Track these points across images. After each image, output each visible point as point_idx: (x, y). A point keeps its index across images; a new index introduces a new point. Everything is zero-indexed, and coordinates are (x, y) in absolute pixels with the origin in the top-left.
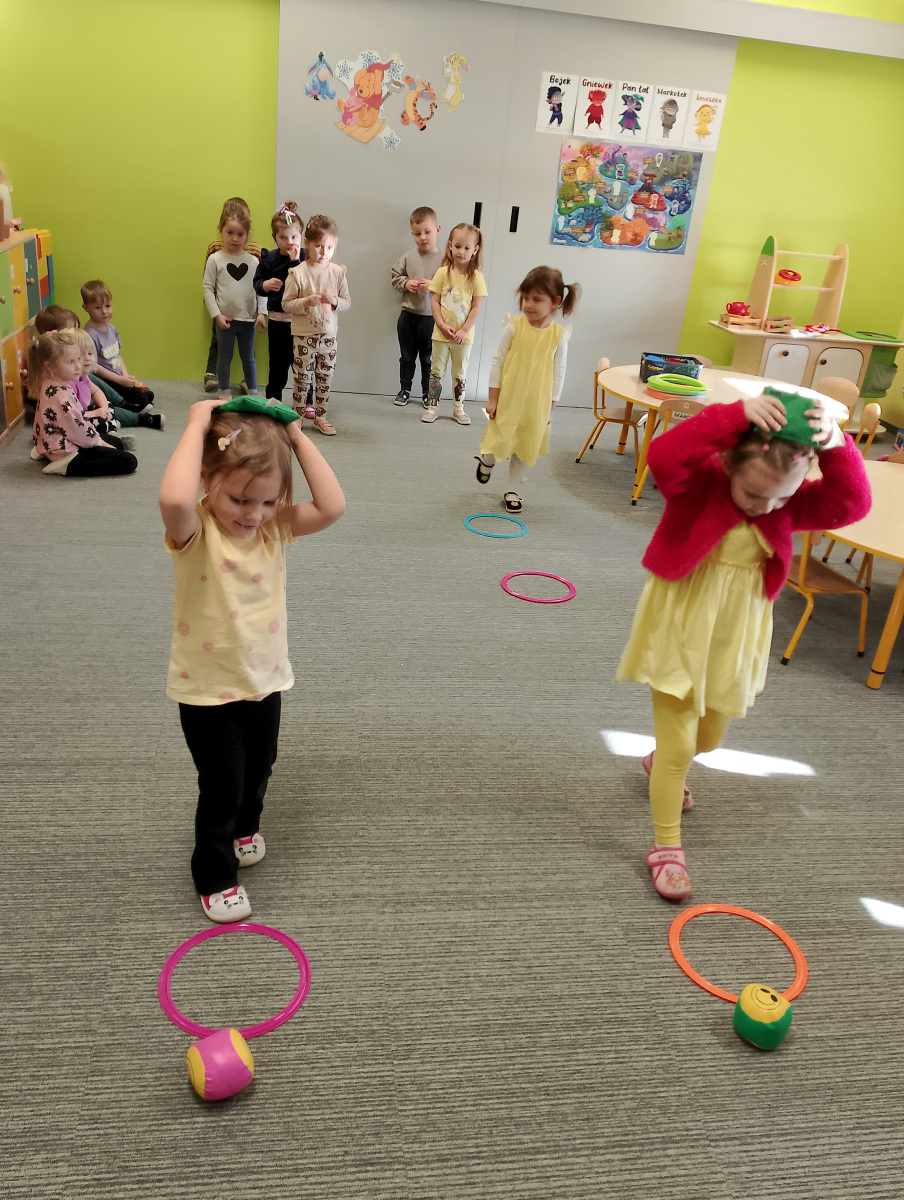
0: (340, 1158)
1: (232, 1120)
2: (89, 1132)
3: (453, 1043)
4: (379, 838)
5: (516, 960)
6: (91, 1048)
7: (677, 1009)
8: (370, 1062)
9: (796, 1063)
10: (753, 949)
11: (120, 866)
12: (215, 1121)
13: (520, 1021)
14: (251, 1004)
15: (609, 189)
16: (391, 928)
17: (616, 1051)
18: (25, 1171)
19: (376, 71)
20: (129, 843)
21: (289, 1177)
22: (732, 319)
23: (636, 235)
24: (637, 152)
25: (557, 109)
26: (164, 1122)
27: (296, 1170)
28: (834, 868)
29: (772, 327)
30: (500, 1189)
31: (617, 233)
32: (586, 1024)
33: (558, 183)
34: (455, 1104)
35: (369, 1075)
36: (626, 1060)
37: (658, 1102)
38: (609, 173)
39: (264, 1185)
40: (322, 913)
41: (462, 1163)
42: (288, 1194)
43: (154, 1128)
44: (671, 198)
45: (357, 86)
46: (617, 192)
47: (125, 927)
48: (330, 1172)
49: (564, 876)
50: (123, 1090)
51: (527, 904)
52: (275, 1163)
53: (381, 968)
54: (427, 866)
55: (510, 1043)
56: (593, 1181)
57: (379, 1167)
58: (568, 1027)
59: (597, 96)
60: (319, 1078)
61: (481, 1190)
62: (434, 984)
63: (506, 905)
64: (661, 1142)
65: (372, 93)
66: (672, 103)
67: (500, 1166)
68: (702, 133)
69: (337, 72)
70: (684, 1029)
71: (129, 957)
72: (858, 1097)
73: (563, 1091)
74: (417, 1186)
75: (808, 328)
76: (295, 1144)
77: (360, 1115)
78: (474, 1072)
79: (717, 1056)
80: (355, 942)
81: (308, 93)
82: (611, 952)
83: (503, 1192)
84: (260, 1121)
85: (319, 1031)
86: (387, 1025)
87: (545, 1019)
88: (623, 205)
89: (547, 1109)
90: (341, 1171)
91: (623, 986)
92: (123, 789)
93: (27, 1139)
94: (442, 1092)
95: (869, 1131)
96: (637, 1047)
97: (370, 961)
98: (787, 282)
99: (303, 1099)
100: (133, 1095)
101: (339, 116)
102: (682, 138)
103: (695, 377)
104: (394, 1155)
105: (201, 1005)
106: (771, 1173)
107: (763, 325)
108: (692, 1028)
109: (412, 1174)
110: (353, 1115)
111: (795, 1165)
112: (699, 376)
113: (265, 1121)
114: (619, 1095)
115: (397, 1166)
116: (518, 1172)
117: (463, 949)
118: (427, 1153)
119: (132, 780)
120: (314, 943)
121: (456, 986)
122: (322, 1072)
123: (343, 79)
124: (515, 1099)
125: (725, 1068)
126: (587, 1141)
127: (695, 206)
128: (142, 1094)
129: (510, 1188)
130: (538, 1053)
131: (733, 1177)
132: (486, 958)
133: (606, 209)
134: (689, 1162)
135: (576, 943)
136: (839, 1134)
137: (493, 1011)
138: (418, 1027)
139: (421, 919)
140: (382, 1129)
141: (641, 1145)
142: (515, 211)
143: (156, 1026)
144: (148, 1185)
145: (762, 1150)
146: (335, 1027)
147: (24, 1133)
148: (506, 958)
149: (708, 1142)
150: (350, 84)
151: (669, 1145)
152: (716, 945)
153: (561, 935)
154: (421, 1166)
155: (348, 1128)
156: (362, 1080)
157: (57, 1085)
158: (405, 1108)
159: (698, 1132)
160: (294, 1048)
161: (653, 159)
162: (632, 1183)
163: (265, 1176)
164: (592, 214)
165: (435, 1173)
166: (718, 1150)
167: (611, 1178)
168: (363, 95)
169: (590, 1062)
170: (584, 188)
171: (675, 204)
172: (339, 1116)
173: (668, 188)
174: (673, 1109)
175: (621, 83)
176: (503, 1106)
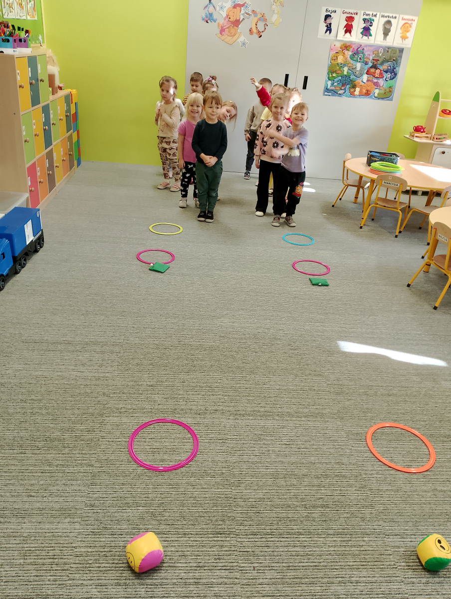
0: (205, 530)
2: (89, 511)
3: (261, 481)
4: (228, 384)
5: (293, 444)
6: (91, 473)
7: (372, 472)
8: (221, 487)
9: (431, 502)
10: (411, 447)
11: (106, 391)
12: (148, 509)
13: (294, 473)
14: (166, 457)
15: (355, 67)
16: (233, 426)
17: (341, 490)
18: (60, 526)
19: (238, 8)
20: (110, 381)
21: (181, 537)
22: (416, 134)
23: (367, 91)
24: (370, 48)
25: (329, 26)
26: (125, 508)
27: (185, 534)
29: (437, 139)
30: (281, 550)
31: (358, 90)
32: (327, 476)
33: (328, 64)
34: (261, 509)
35: (220, 493)
36: (345, 494)
37: (361, 515)
38: (355, 59)
39: (169, 540)
40: (200, 417)
41: (263, 536)
42: (180, 545)
43: (119, 511)
44: (386, 72)
45: (227, 16)
46: (358, 68)
47: (108, 419)
48: (201, 536)
49: (318, 407)
50: (105, 493)
51: (299, 419)
52: (175, 530)
53: (227, 445)
54: (250, 398)
55: (289, 483)
56: (327, 550)
57: (224, 536)
58: (317, 477)
59: (350, 19)
60: (196, 493)
61: (272, 550)
62: (253, 453)
63: (289, 419)
64: (361, 534)
65: (235, 19)
66: (389, 22)
67: (282, 539)
68: (404, 38)
69: (218, 8)
70: (375, 482)
71: (110, 433)
73: (314, 507)
74: (241, 545)
76: (185, 522)
77: (215, 511)
78: (271, 495)
79: (391, 496)
80: (215, 432)
81: (203, 20)
82: (340, 443)
83: (283, 551)
84: (169, 511)
85: (197, 471)
86: (230, 470)
87: (306, 473)
88: (362, 75)
89: (305, 514)
90: (206, 536)
91: (345, 460)
92: (108, 356)
93: (61, 512)
94: (254, 503)
96: (351, 489)
97: (222, 441)
98: (445, 115)
99: (189, 502)
100: (110, 495)
101: (218, 31)
102: (394, 40)
103: (396, 164)
104: (231, 530)
107: (432, 138)
108: (378, 482)
109: (239, 540)
110: (212, 511)
112: (398, 163)
113: (171, 511)
114: (341, 510)
115: (232, 536)
116: (290, 542)
117: (267, 438)
118: (247, 531)
119: (112, 352)
121: (263, 455)
122: (198, 490)
123: (221, 12)
124: (290, 509)
125: (394, 502)
126: (324, 531)
127: (399, 76)
128: (114, 495)
129: (286, 550)
130: (301, 488)
131: (395, 553)
132: (278, 442)
133: (352, 77)
134: (374, 544)
135: (323, 439)
137: (281, 468)
138: (244, 472)
139: (247, 423)
140: (226, 518)
141: (351, 535)
142: (306, 78)
144: (116, 536)
145: (411, 541)
146: (205, 470)
147: (60, 509)
148: (288, 443)
149: (384, 536)
150: (224, 15)
151: (365, 536)
152: (393, 443)
153: (315, 434)
154: (244, 537)
155: (209, 517)
156: (217, 495)
157: (75, 489)
158: (237, 509)
159: (379, 531)
160: (185, 478)
161: (378, 51)
162: (346, 552)
163: (170, 536)
164: (345, 80)
165: (250, 540)
166: (389, 540)
167: (335, 549)
168: (230, 20)
169: (328, 494)
170: (341, 67)
171: (388, 75)
172: (206, 511)
173: (385, 66)
174: (368, 519)
175: (363, 12)
176: (284, 512)
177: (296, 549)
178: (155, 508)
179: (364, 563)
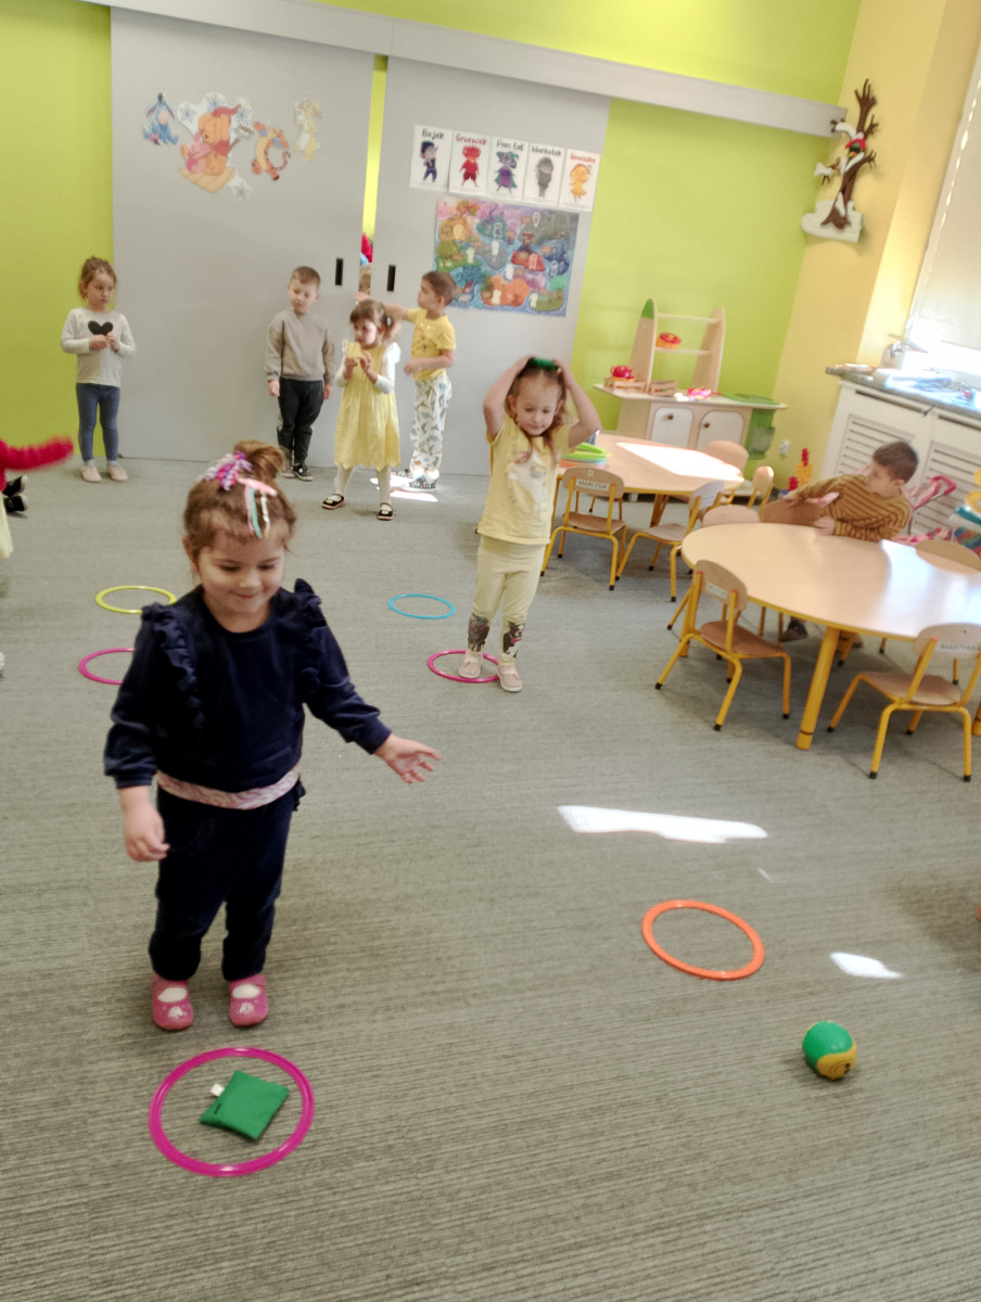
0: (383, 1283)
1: (260, 1260)
3: (474, 1147)
4: (353, 943)
5: (520, 1054)
6: (86, 1204)
7: (685, 1085)
8: (393, 1178)
9: (805, 1124)
11: (76, 1003)
12: (243, 1264)
13: (536, 1116)
15: (488, 248)
16: (386, 1036)
17: (636, 1135)
19: (223, 116)
20: (79, 975)
22: (618, 382)
23: (516, 296)
24: (515, 211)
25: (431, 165)
26: (187, 1272)
28: (803, 929)
29: (656, 391)
30: (552, 1289)
31: (496, 297)
32: (602, 1111)
33: (436, 241)
34: (490, 1210)
35: (395, 1192)
36: (647, 1142)
37: (686, 1180)
38: (487, 232)
40: (310, 1029)
41: (508, 1269)
43: (176, 1281)
44: (550, 259)
45: (202, 131)
46: (495, 251)
47: (95, 1068)
49: (550, 963)
51: (520, 996)
53: (384, 1080)
54: (409, 967)
55: (532, 1141)
56: (640, 1268)
57: (426, 1286)
58: (585, 1116)
59: (472, 152)
60: (343, 1203)
61: (534, 1294)
62: (443, 1089)
63: (499, 999)
64: (697, 1220)
65: (218, 139)
66: (547, 162)
67: (547, 1266)
68: (578, 193)
69: (179, 115)
70: (696, 1104)
71: (107, 1100)
72: (867, 1150)
73: (593, 1181)
75: (690, 392)
76: (333, 1275)
77: (395, 1235)
78: (502, 1174)
79: (732, 1127)
80: (352, 1055)
81: (147, 136)
82: (612, 1035)
83: (555, 1292)
84: (291, 1257)
85: (332, 1153)
86: (403, 1138)
87: (561, 1112)
88: (503, 265)
89: (581, 1202)
91: (630, 1069)
92: (59, 917)
94: (472, 1199)
95: (883, 1181)
96: (655, 1128)
97: (371, 1074)
98: (667, 345)
99: (332, 1227)
100: (145, 1248)
101: (182, 163)
102: (559, 197)
104: (439, 1271)
105: (200, 1143)
106: (803, 1235)
107: (647, 389)
108: (702, 1102)
109: (461, 1287)
110: (387, 1236)
111: (824, 1222)
113: (295, 1256)
114: (647, 1178)
115: (443, 1283)
116: (565, 1269)
117: (463, 1049)
118: (471, 1265)
120: (307, 1062)
121: (465, 1088)
122: (345, 1196)
123: (186, 123)
124: (547, 1197)
125: (740, 1138)
126: (627, 1228)
127: (574, 267)
128: (156, 1246)
129: (562, 1287)
130: (560, 1147)
131: (769, 1244)
132: (489, 1056)
133: (484, 269)
134: (726, 1235)
135: (576, 1031)
136: (857, 1187)
137: (508, 1110)
138: (436, 1136)
139: (415, 1023)
140: (421, 1247)
141: (678, 1225)
142: (392, 271)
143: (154, 1171)
145: (792, 1214)
146: (349, 1148)
148: (509, 1053)
149: (740, 1214)
150: (194, 128)
151: (705, 1222)
152: (708, 1017)
154: (469, 1278)
155: (384, 1251)
156: (389, 1199)
157: (56, 1251)
158: (438, 1221)
159: (729, 1204)
160: (310, 1175)
161: (531, 218)
162: (678, 1264)
164: (471, 274)
165: (483, 1283)
166: (751, 1220)
167: (657, 1262)
168: (209, 140)
169: (613, 1149)
170: (462, 248)
171: (555, 266)
172: (373, 1239)
173: (547, 248)
174: (701, 1186)
175: (495, 140)
176: (537, 1205)
177: (580, 1281)
178: (260, 1257)
179: (718, 1280)
